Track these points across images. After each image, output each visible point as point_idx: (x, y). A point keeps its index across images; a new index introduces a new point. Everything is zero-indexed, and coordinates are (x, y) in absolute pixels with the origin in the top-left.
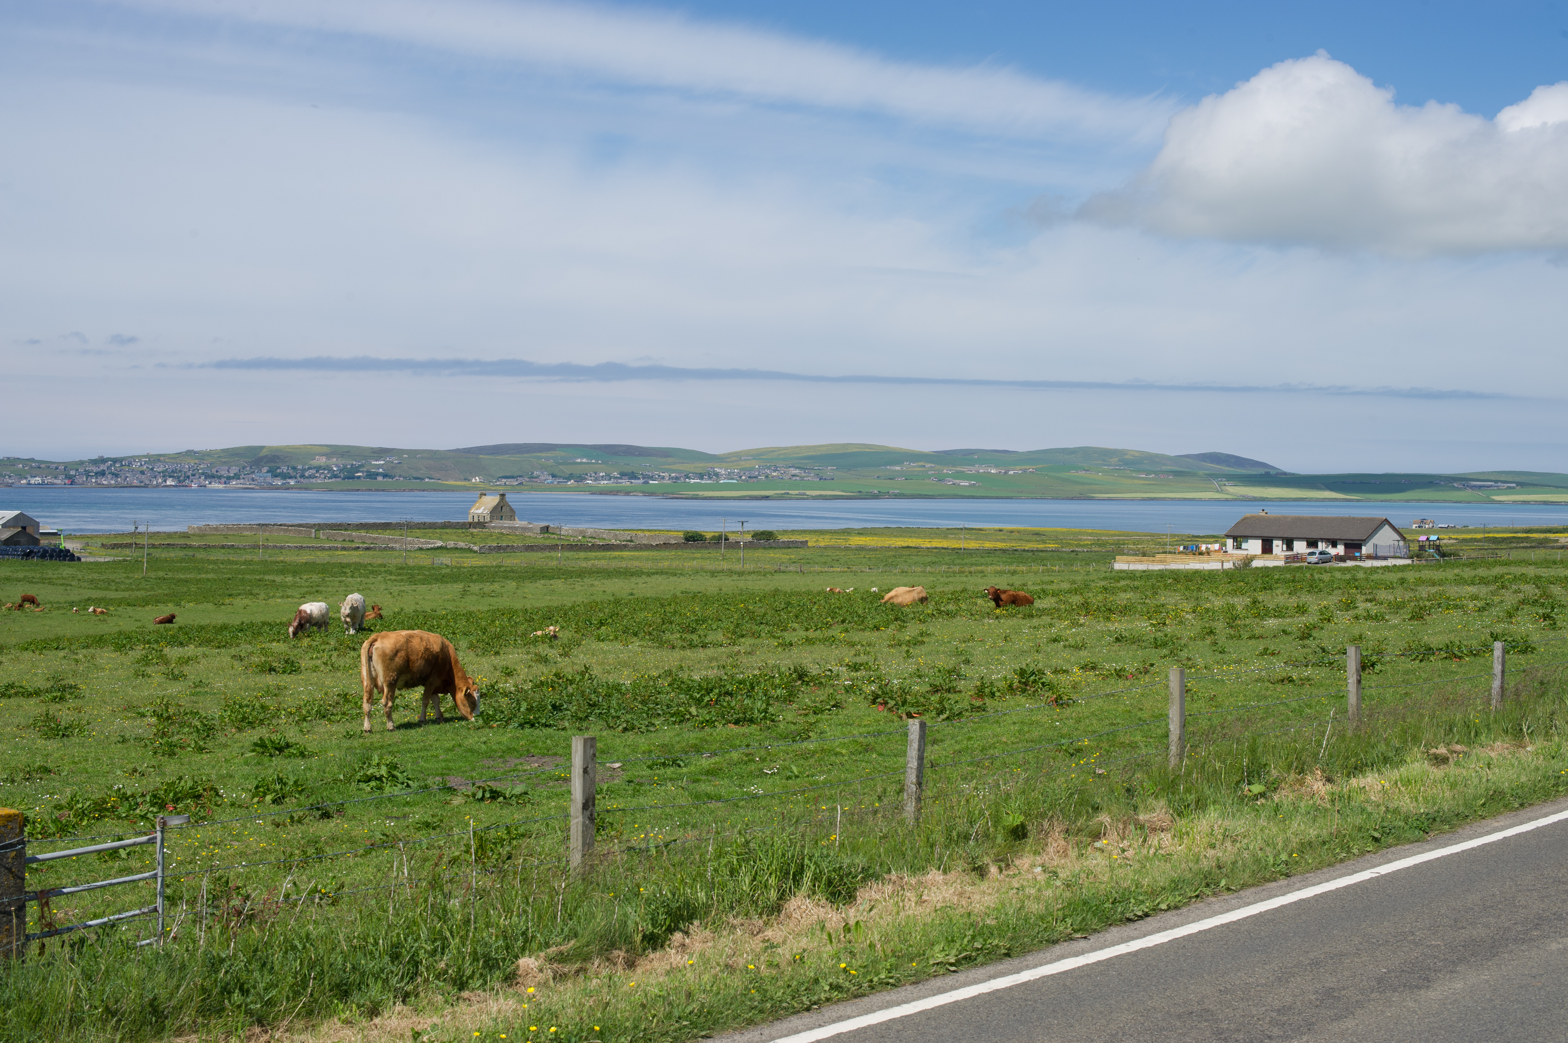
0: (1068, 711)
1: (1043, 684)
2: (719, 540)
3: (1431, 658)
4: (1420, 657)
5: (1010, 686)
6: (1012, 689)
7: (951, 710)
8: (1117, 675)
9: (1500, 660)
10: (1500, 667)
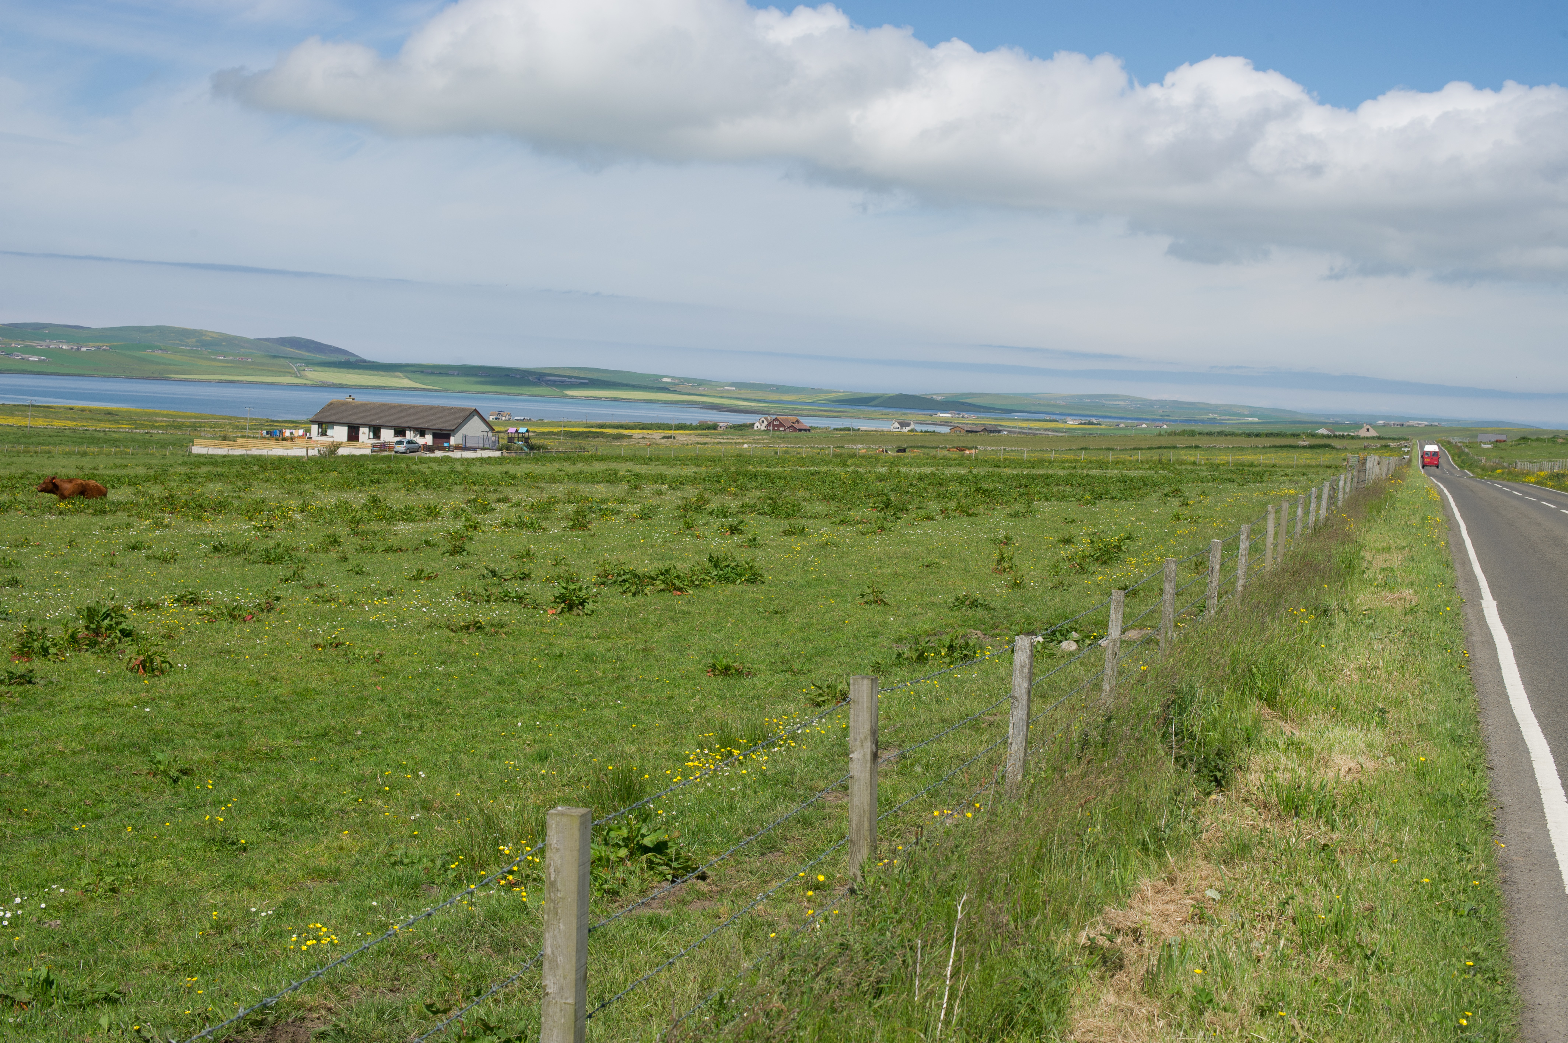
4: (633, 589)
5: (73, 636)
6: (76, 642)
8: (230, 615)
9: (1026, 670)
10: (1026, 685)
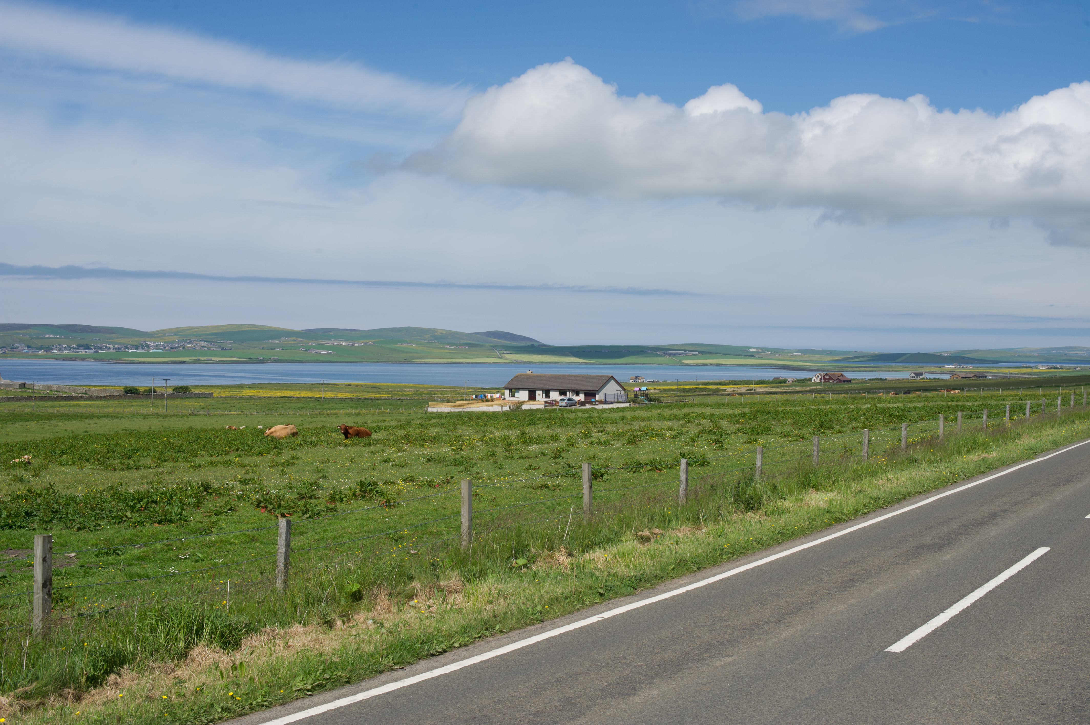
0: (394, 511)
1: (376, 491)
2: (149, 393)
3: (641, 470)
4: (634, 470)
5: (354, 494)
6: (356, 496)
7: (312, 511)
8: (428, 484)
9: (685, 471)
10: (685, 476)
